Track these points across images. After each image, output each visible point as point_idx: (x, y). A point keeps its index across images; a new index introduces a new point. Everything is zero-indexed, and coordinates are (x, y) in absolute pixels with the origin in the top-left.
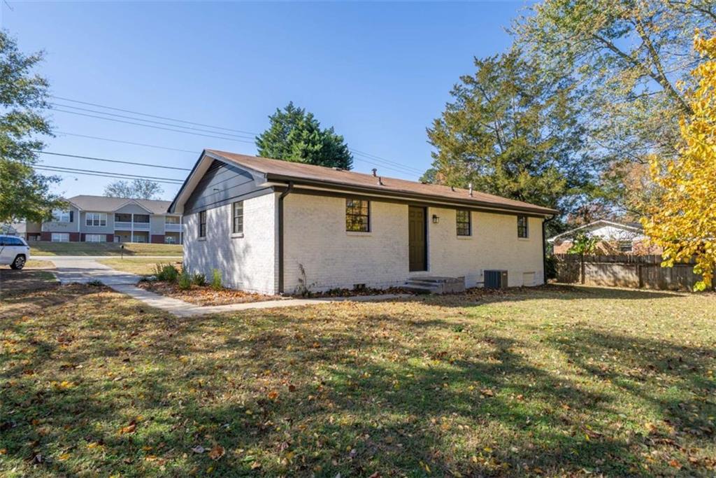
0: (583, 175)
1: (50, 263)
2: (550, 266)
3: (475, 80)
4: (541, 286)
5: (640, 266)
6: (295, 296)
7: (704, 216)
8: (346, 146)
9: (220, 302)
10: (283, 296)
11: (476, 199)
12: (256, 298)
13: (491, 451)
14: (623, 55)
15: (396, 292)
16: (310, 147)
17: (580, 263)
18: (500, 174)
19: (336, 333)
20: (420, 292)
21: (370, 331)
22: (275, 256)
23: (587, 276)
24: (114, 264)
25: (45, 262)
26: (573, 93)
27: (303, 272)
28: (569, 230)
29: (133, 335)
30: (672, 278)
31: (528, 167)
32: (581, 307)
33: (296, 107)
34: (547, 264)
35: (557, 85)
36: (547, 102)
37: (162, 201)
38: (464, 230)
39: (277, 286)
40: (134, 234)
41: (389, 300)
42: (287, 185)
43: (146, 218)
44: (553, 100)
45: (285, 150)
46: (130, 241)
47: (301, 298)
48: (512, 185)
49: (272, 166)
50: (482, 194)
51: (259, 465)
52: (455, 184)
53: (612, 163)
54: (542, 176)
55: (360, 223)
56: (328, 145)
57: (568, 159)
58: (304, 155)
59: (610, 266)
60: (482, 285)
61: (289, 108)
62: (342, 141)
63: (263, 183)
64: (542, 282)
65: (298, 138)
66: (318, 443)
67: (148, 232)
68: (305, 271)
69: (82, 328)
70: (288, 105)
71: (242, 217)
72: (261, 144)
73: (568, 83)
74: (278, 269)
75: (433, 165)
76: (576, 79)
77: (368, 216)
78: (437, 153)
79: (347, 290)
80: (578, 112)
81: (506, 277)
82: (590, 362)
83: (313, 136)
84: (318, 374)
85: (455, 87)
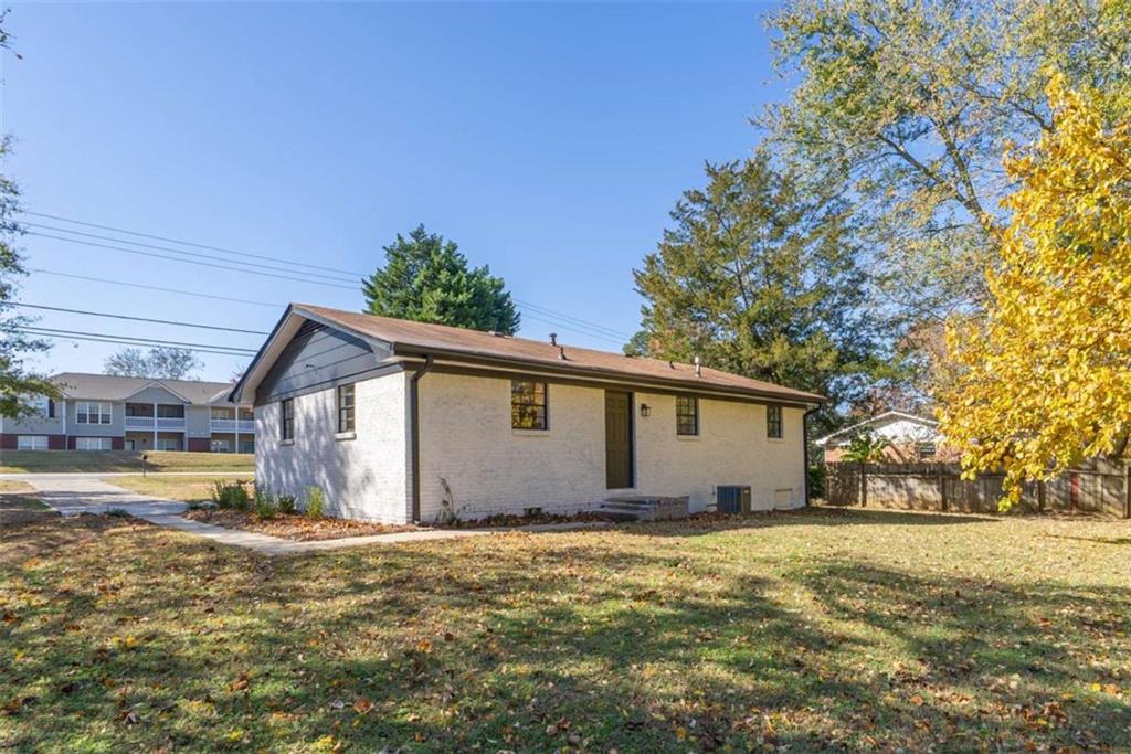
0: (864, 344)
1: (24, 485)
2: (814, 480)
3: (707, 197)
4: (802, 509)
5: (943, 479)
6: (437, 525)
7: (1016, 406)
8: (508, 295)
9: (327, 535)
10: (419, 525)
11: (706, 381)
12: (380, 530)
13: (703, 694)
14: (918, 167)
15: (586, 519)
16: (451, 298)
17: (861, 476)
18: (744, 342)
19: (503, 571)
20: (623, 518)
21: (551, 568)
22: (407, 466)
23: (870, 495)
24: (132, 485)
25: (15, 482)
26: (848, 223)
27: (448, 490)
28: (845, 427)
29: (208, 580)
30: (985, 495)
31: (785, 331)
32: (846, 534)
33: (429, 233)
34: (810, 477)
35: (824, 209)
36: (811, 233)
37: (203, 383)
38: (688, 426)
39: (411, 511)
40: (159, 438)
41: (576, 530)
42: (424, 360)
43: (178, 411)
44: (820, 232)
45: (411, 302)
46: (152, 449)
47: (446, 529)
48: (761, 357)
49: (399, 331)
50: (716, 372)
51: (418, 717)
52: (675, 356)
53: (904, 326)
54: (804, 346)
55: (531, 417)
56: (480, 296)
57: (841, 320)
58: (441, 309)
59: (904, 479)
60: (714, 509)
61: (418, 234)
62: (501, 287)
63: (388, 356)
64: (803, 504)
65: (431, 283)
66: (489, 692)
67: (183, 433)
68: (451, 488)
69: (130, 572)
70: (416, 229)
71: (353, 408)
72: (371, 292)
73: (840, 206)
74: (410, 485)
75: (642, 325)
76: (852, 201)
77: (545, 406)
78: (650, 307)
79: (515, 516)
80: (855, 250)
81: (749, 495)
82: (842, 600)
83: (456, 279)
84: (481, 621)
85: (678, 205)
